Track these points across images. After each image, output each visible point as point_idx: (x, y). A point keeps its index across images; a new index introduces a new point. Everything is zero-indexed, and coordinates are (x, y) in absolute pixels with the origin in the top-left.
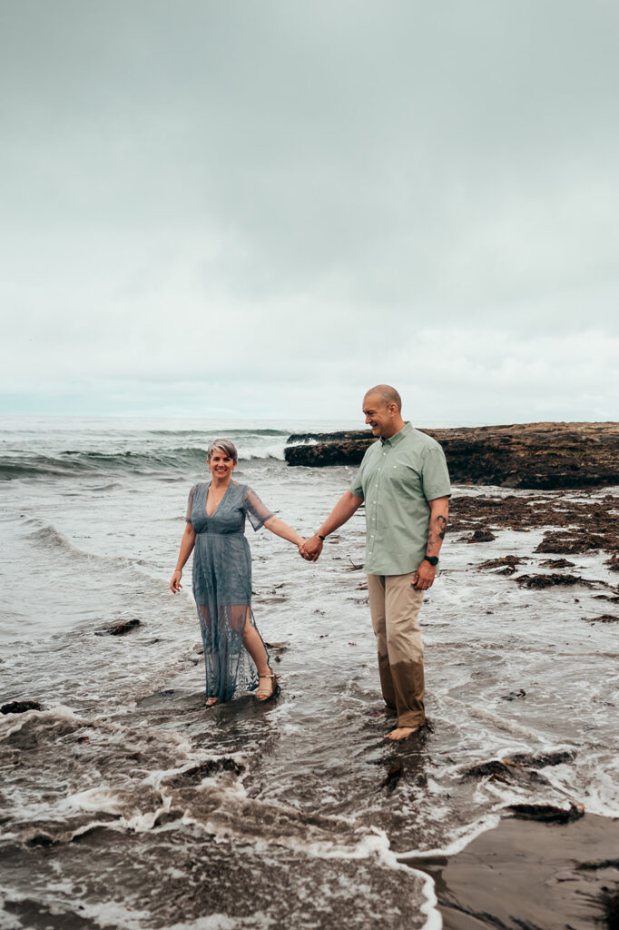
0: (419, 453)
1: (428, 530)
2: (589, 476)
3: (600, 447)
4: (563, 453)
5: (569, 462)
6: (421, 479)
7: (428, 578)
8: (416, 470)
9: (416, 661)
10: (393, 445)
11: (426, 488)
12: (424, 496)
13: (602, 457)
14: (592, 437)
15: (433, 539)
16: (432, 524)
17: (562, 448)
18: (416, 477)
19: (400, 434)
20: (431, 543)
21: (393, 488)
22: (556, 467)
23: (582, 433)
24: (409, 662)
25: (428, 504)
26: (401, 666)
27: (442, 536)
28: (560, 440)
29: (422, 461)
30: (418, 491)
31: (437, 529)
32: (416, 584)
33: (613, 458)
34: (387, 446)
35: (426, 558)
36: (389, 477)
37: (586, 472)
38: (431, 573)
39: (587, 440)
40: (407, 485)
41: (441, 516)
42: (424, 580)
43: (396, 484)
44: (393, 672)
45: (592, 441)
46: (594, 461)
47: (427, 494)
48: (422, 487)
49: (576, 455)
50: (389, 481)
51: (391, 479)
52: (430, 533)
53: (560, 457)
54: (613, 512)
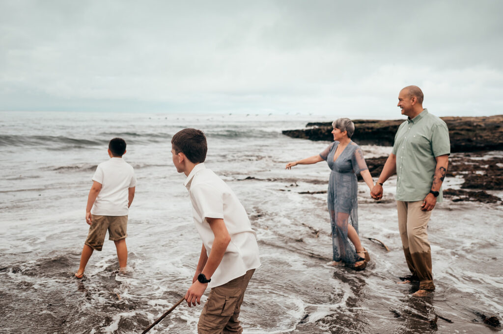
0: (430, 128)
1: (433, 176)
2: (478, 145)
3: (484, 129)
4: (463, 132)
5: (467, 137)
6: (431, 143)
7: (432, 204)
8: (428, 138)
9: (427, 252)
10: (415, 123)
11: (434, 150)
12: (433, 154)
13: (486, 135)
14: (480, 124)
15: (437, 181)
16: (436, 172)
17: (462, 130)
18: (428, 143)
19: (419, 116)
20: (435, 183)
21: (412, 148)
22: (459, 140)
23: (474, 122)
24: (422, 252)
25: (435, 160)
26: (417, 255)
27: (442, 179)
28: (461, 125)
29: (432, 133)
30: (428, 151)
31: (439, 175)
32: (423, 207)
33: (492, 135)
34: (411, 124)
35: (431, 192)
36: (411, 142)
37: (477, 143)
38: (434, 201)
39: (477, 125)
40: (422, 147)
41: (443, 167)
42: (429, 205)
43: (414, 146)
44: (413, 258)
45: (480, 126)
46: (481, 137)
47: (435, 153)
48: (431, 148)
49: (471, 134)
50: (411, 145)
51: (412, 143)
52: (435, 177)
53: (461, 134)
54: (500, 165)
